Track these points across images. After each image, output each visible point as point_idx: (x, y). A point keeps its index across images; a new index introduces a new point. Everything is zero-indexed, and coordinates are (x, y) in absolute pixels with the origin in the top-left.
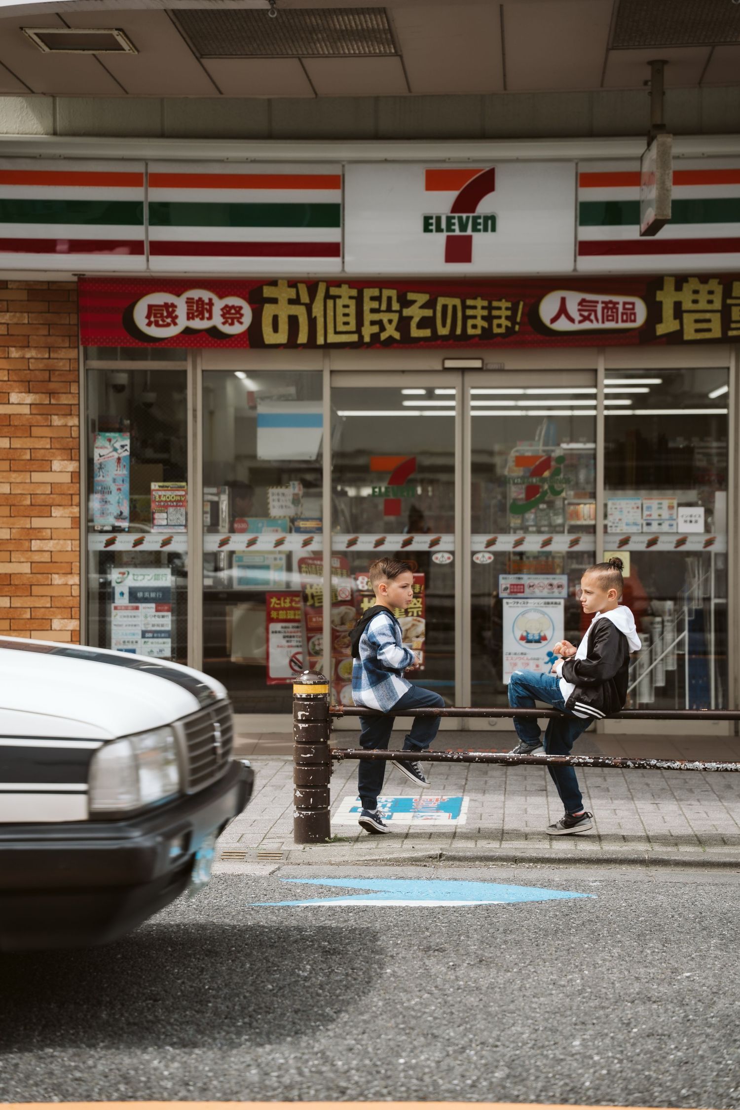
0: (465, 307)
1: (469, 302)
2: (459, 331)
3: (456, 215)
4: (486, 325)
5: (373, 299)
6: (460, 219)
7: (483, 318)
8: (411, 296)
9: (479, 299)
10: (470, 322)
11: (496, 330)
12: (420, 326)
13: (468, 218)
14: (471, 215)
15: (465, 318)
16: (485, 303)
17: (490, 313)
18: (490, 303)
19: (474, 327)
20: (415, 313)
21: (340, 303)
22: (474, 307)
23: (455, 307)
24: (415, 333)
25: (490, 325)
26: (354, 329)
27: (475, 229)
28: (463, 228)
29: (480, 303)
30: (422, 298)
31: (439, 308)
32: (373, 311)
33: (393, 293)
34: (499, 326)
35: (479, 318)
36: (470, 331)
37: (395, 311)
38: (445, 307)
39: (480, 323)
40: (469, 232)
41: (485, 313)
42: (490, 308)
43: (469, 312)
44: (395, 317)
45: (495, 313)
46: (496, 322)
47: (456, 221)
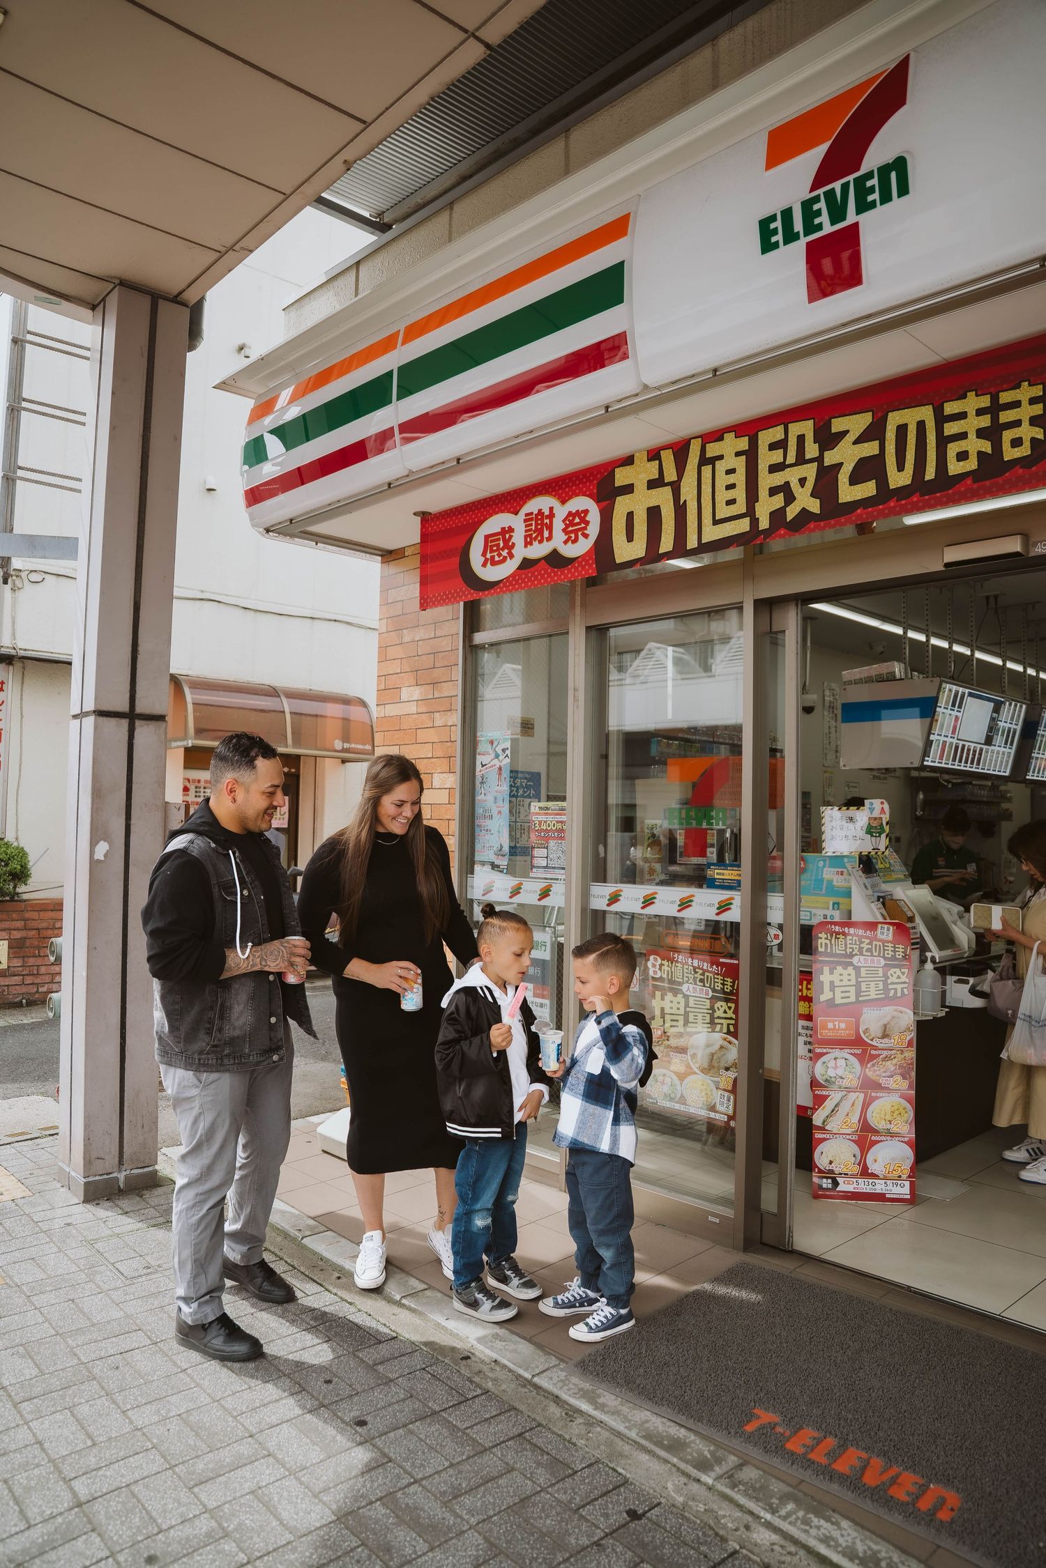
0: (941, 419)
1: (950, 408)
2: (930, 474)
3: (821, 191)
4: (986, 446)
5: (773, 447)
6: (830, 195)
7: (981, 433)
8: (838, 425)
9: (971, 395)
10: (953, 449)
11: (1010, 454)
12: (854, 480)
13: (845, 187)
14: (851, 178)
15: (943, 441)
16: (985, 401)
17: (995, 419)
18: (995, 399)
19: (962, 456)
20: (846, 455)
21: (721, 466)
22: (962, 416)
23: (921, 425)
24: (848, 493)
25: (997, 446)
26: (744, 510)
27: (863, 207)
28: (837, 213)
29: (973, 402)
30: (857, 423)
31: (891, 435)
32: (774, 469)
33: (806, 428)
34: (1016, 443)
35: (972, 436)
36: (955, 468)
37: (811, 461)
38: (902, 430)
39: (975, 445)
40: (851, 217)
41: (985, 421)
42: (994, 409)
43: (951, 429)
44: (810, 471)
45: (1005, 417)
46: (1008, 436)
47: (822, 205)
